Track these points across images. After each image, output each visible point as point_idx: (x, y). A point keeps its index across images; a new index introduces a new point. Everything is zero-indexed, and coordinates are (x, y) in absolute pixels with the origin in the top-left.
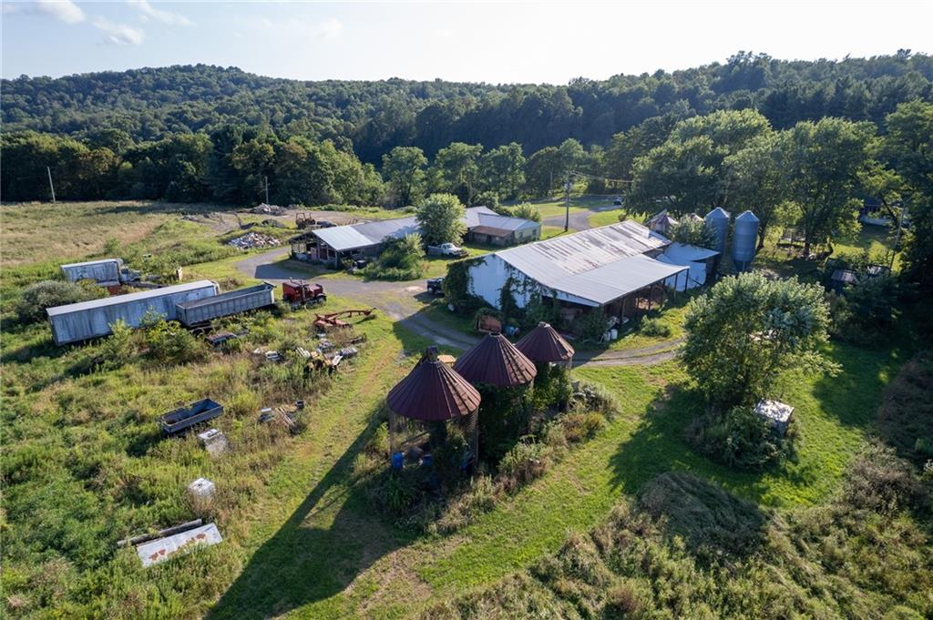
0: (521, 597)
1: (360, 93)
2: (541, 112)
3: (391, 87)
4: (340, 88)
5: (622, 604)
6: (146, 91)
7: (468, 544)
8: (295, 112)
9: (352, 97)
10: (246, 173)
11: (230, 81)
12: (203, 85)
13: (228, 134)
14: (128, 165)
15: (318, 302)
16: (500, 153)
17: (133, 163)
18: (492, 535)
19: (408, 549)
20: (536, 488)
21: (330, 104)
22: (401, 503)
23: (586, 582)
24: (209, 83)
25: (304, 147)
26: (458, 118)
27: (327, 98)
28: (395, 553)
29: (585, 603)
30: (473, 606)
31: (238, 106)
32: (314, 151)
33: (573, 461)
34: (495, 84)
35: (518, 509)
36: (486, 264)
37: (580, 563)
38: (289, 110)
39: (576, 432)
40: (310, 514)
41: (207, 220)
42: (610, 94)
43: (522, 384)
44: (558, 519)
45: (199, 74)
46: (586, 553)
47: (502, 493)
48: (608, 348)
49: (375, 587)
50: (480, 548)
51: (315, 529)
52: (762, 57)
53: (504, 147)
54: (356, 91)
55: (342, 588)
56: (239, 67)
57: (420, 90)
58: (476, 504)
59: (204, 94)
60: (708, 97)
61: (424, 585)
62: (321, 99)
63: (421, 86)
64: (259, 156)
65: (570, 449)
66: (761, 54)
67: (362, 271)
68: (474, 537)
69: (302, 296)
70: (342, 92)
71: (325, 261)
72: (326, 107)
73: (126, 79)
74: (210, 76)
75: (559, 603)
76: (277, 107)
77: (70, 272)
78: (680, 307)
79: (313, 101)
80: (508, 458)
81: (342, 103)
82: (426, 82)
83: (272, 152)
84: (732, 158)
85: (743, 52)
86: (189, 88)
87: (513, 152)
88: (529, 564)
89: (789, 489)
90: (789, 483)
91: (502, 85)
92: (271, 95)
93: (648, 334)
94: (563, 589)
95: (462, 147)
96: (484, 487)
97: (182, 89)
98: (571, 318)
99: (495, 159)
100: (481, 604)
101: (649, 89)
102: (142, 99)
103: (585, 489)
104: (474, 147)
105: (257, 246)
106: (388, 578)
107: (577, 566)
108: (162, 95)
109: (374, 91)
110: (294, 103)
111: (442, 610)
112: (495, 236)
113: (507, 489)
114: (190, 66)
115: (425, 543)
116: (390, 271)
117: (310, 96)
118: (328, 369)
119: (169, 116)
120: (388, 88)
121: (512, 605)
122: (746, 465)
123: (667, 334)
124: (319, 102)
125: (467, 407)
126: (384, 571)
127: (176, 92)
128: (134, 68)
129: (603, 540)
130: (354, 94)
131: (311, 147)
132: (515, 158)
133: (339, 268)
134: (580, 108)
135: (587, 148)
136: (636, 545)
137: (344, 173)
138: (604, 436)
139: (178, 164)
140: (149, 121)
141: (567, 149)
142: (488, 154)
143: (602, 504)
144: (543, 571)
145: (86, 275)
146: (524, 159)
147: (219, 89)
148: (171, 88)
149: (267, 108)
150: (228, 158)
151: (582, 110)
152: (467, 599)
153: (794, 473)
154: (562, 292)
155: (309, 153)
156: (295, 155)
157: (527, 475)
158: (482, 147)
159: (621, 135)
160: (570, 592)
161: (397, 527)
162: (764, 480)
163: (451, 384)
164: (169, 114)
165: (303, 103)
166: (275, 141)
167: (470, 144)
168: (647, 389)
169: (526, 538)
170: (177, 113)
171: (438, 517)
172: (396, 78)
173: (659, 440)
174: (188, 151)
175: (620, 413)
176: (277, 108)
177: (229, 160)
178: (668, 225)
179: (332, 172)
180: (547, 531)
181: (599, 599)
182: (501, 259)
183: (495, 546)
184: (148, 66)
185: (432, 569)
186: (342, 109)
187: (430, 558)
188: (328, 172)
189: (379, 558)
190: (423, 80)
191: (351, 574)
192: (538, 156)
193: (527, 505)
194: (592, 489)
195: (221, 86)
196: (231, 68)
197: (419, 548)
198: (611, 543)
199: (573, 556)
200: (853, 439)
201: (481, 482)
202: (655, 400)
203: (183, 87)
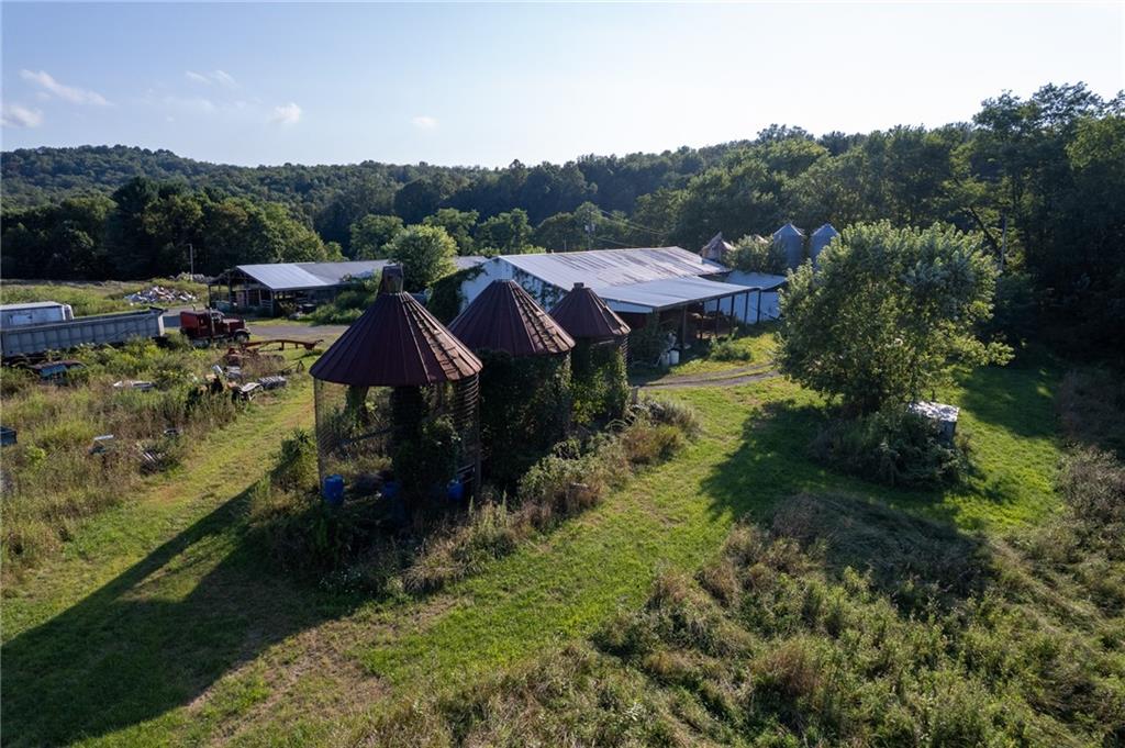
0: (580, 687)
1: (325, 177)
2: (548, 189)
3: (364, 170)
4: (301, 171)
5: (787, 679)
6: (42, 175)
7: (466, 608)
9: (316, 181)
10: (164, 241)
11: (159, 165)
12: (123, 169)
13: (138, 189)
16: (499, 221)
18: (512, 591)
19: (345, 622)
20: (587, 523)
21: (288, 189)
22: (333, 544)
23: (705, 650)
24: (131, 167)
25: (245, 209)
26: (447, 196)
27: (284, 181)
28: (314, 631)
29: (713, 688)
30: (479, 711)
32: (258, 214)
33: (644, 488)
35: (558, 550)
36: (487, 274)
37: (689, 621)
39: (643, 449)
40: (148, 580)
42: (629, 168)
43: (553, 354)
44: (632, 561)
45: (117, 158)
46: (697, 606)
47: (526, 528)
48: (668, 372)
49: (258, 692)
50: (493, 611)
51: (152, 603)
52: (797, 131)
53: (505, 215)
54: (323, 175)
55: (184, 699)
56: (171, 150)
57: (401, 173)
58: (482, 543)
59: (124, 180)
61: (372, 682)
62: (276, 182)
63: (402, 170)
64: (182, 216)
65: (637, 474)
66: (795, 127)
67: (309, 316)
68: (478, 596)
69: (210, 327)
70: (303, 175)
71: (255, 308)
72: (283, 192)
73: (14, 161)
74: (131, 159)
75: (659, 693)
78: (755, 337)
79: (266, 185)
80: (535, 472)
81: (303, 187)
82: (409, 166)
83: (200, 213)
85: (776, 126)
86: (103, 172)
87: (516, 220)
88: (589, 631)
89: (988, 509)
90: (987, 502)
91: (500, 169)
93: (720, 359)
94: (665, 667)
95: (452, 213)
96: (492, 518)
97: (93, 174)
99: (494, 228)
100: (496, 702)
101: (674, 163)
102: (36, 184)
103: (671, 520)
104: (468, 214)
105: (162, 302)
106: (292, 675)
107: (684, 625)
108: (65, 181)
109: (344, 175)
110: (240, 187)
111: (408, 718)
113: (536, 523)
114: (105, 147)
115: (378, 611)
116: (351, 313)
117: (263, 180)
118: (231, 393)
120: (361, 172)
121: (564, 701)
122: (917, 480)
123: (746, 357)
124: (273, 186)
125: (458, 369)
126: (287, 663)
127: (84, 177)
128: (27, 147)
129: (723, 583)
130: (317, 178)
131: (253, 209)
132: (519, 227)
133: (277, 314)
134: (593, 184)
135: (607, 214)
136: (783, 586)
137: (299, 244)
138: (687, 457)
139: (68, 232)
141: (583, 215)
142: (485, 223)
143: (705, 538)
144: (620, 638)
146: (530, 228)
148: (77, 172)
150: (137, 219)
151: (596, 186)
152: (464, 697)
153: (987, 491)
155: (250, 215)
156: (232, 217)
157: (569, 504)
158: (478, 214)
159: (647, 197)
160: (679, 672)
161: (324, 589)
162: (948, 499)
163: (427, 330)
165: (252, 187)
166: (205, 202)
167: (463, 211)
168: (736, 409)
169: (579, 592)
171: (406, 564)
172: (371, 162)
173: (771, 459)
174: (83, 217)
175: (705, 433)
177: (140, 221)
178: (725, 251)
179: (282, 241)
180: (615, 579)
181: (738, 680)
182: (507, 264)
183: (520, 607)
184: (47, 146)
185: (391, 651)
186: (303, 193)
187: (389, 635)
188: (277, 240)
189: (279, 640)
190: (405, 164)
191: (208, 674)
192: (549, 223)
193: (574, 545)
194: (683, 520)
195: (146, 172)
196: (161, 151)
197: (365, 619)
198: (737, 589)
199: (674, 610)
200: (1045, 452)
201: (487, 510)
202: (752, 419)
203: (95, 171)
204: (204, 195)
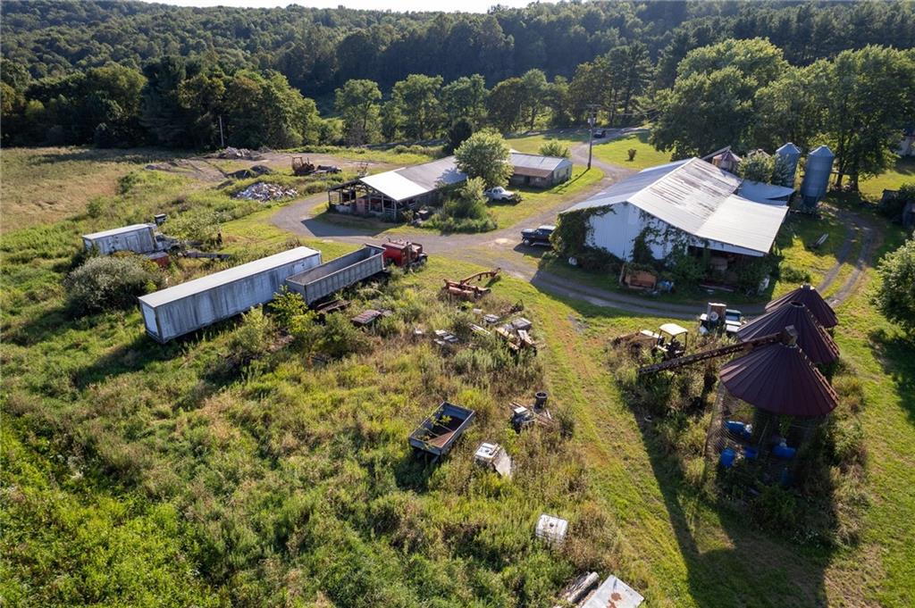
1: (260, 21)
3: (292, 14)
4: (237, 16)
8: (192, 42)
9: (252, 25)
10: (195, 113)
13: (170, 67)
14: (36, 105)
15: (422, 264)
16: (462, 86)
17: (44, 101)
21: (229, 33)
25: (255, 81)
26: (384, 48)
27: (224, 26)
31: (119, 34)
32: (269, 86)
34: (403, 12)
35: (888, 501)
36: (615, 213)
38: (183, 40)
41: (177, 168)
42: (539, 22)
53: (465, 79)
54: (255, 18)
57: (324, 18)
59: (68, 19)
60: (635, 25)
62: (216, 27)
63: (324, 14)
64: (210, 93)
67: (429, 223)
69: (407, 258)
71: (378, 214)
72: (225, 36)
76: (169, 35)
77: (100, 244)
79: (210, 29)
81: (243, 32)
82: (329, 9)
83: (223, 88)
84: (764, 90)
87: (475, 84)
91: (410, 13)
92: (155, 22)
95: (422, 79)
98: (723, 268)
99: (456, 92)
101: (577, 16)
104: (433, 79)
105: (275, 198)
108: (15, 20)
109: (275, 19)
110: (187, 32)
112: (535, 177)
116: (465, 223)
117: (205, 24)
119: (36, 45)
120: (289, 16)
123: (808, 279)
124: (216, 31)
127: (32, 15)
130: (253, 23)
131: (263, 82)
132: (477, 90)
133: (400, 221)
134: (511, 37)
135: (550, 79)
139: (101, 102)
140: (12, 49)
141: (530, 81)
142: (449, 86)
145: (118, 246)
146: (487, 91)
147: (84, 14)
149: (158, 37)
150: (173, 96)
154: (715, 241)
156: (247, 92)
158: (442, 79)
164: (35, 41)
165: (198, 32)
166: (220, 75)
167: (430, 76)
168: (853, 342)
170: (46, 40)
172: (295, 5)
176: (169, 37)
177: (175, 97)
182: (635, 207)
186: (245, 38)
188: (287, 109)
192: (502, 87)
195: (86, 10)
203: (39, 9)
204: (219, 69)
